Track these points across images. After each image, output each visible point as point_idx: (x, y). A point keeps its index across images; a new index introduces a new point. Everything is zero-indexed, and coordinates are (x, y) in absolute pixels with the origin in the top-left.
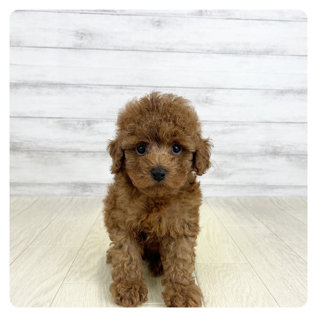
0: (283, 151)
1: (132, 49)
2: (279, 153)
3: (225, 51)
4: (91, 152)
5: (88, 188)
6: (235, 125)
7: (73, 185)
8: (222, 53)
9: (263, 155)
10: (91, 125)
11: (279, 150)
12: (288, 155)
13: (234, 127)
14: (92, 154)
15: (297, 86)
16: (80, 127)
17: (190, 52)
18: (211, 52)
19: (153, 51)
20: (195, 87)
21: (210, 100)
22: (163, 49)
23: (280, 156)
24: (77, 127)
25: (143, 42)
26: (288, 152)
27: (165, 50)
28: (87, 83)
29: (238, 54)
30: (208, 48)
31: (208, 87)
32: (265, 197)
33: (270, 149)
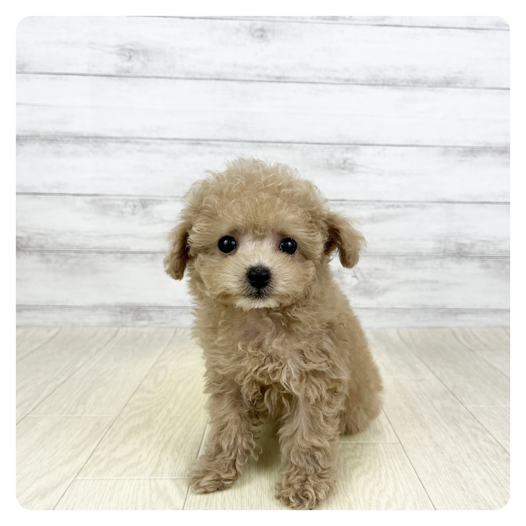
0: (473, 251)
1: (216, 77)
2: (468, 254)
3: (376, 81)
4: (148, 253)
5: (145, 314)
6: (393, 206)
7: (119, 309)
8: (370, 85)
9: (440, 258)
10: (147, 208)
11: (467, 249)
12: (482, 257)
13: (390, 211)
14: (149, 255)
16: (129, 209)
17: (315, 83)
18: (351, 82)
19: (252, 81)
20: (324, 141)
21: (350, 164)
22: (269, 77)
23: (469, 259)
24: (124, 210)
25: (235, 66)
26: (482, 253)
27: (273, 80)
28: (141, 136)
29: (399, 86)
30: (347, 76)
31: (346, 141)
32: (443, 328)
33: (453, 248)
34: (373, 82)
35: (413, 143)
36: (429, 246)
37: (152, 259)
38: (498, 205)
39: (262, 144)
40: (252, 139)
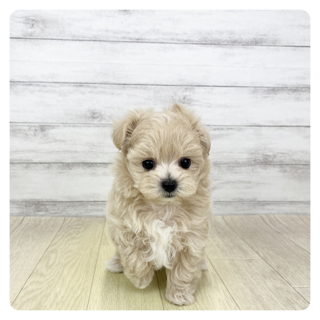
0: (275, 160)
1: (94, 39)
2: (272, 162)
3: (206, 41)
4: (45, 163)
5: (43, 207)
6: (218, 129)
7: (24, 204)
8: (201, 44)
9: (252, 165)
10: (44, 131)
11: (270, 159)
12: (282, 165)
13: (217, 132)
14: (46, 165)
15: (292, 82)
16: (32, 133)
17: (164, 43)
18: (189, 42)
19: (119, 41)
20: (170, 84)
21: (188, 100)
22: (131, 39)
23: (272, 166)
24: (28, 133)
25: (107, 31)
26: (281, 161)
27: (134, 41)
28: (40, 80)
29: (222, 45)
30: (186, 38)
31: (185, 84)
32: (254, 214)
33: (260, 158)
34: (204, 42)
35: (232, 85)
36: (244, 157)
37: (48, 168)
38: (292, 128)
39: (126, 86)
40: (119, 83)
